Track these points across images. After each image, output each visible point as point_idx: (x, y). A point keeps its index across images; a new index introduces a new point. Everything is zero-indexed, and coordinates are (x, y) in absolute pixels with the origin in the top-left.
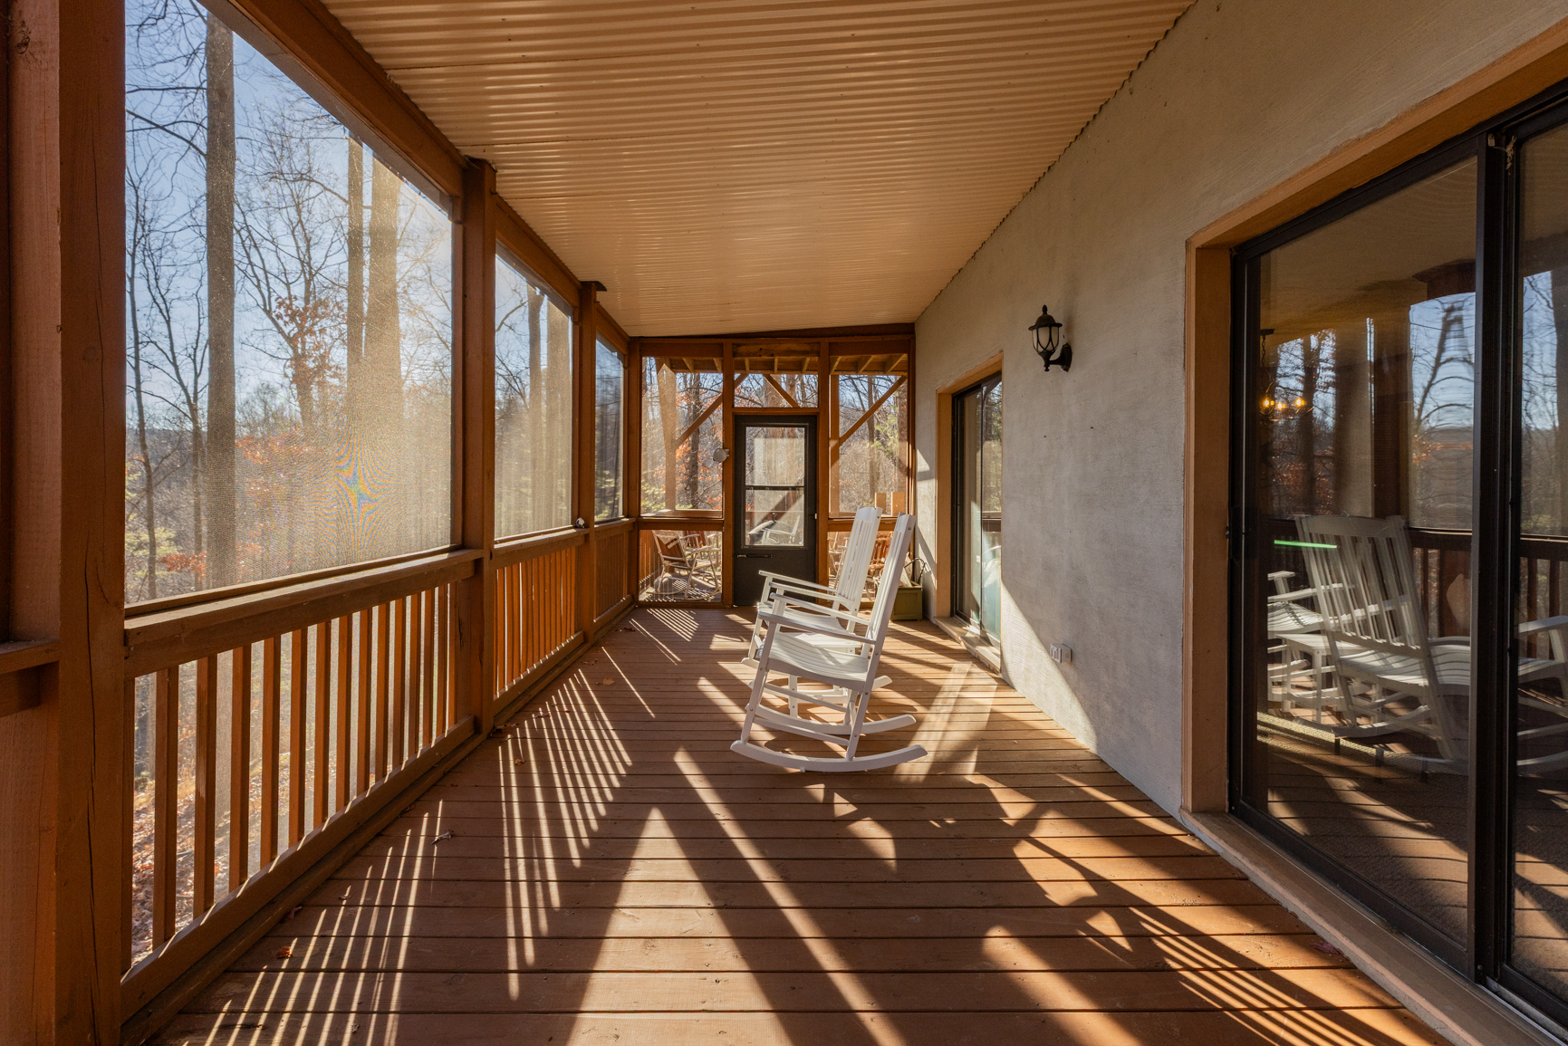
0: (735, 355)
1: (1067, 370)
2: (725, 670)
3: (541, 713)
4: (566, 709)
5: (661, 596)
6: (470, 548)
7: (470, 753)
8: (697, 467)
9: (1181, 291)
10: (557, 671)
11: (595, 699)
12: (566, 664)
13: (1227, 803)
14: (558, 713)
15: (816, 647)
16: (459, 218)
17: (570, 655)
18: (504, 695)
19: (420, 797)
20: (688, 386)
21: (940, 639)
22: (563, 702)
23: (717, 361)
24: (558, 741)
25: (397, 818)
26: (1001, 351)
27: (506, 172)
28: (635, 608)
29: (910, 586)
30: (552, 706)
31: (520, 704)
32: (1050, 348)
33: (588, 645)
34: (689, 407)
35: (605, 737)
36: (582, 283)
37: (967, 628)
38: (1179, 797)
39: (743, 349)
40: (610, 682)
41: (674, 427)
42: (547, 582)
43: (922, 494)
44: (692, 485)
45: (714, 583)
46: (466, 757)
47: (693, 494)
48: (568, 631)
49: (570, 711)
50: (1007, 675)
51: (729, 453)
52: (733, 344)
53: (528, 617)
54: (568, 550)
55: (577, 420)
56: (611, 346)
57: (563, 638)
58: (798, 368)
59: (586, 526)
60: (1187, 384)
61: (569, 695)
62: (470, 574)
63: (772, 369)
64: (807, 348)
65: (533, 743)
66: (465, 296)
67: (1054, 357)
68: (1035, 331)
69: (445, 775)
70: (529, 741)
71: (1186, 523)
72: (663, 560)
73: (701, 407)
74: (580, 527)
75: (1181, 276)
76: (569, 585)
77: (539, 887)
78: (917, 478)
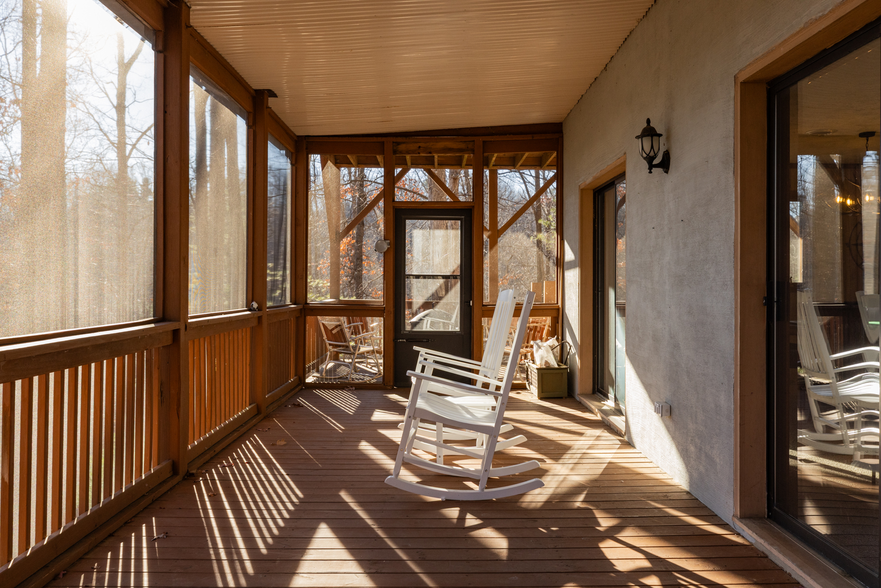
0: (395, 152)
1: (667, 172)
2: (383, 435)
3: (225, 464)
4: (245, 461)
5: (326, 379)
6: (170, 321)
7: (171, 489)
8: (362, 260)
9: (732, 115)
10: (236, 435)
11: (270, 455)
12: (244, 429)
13: (766, 510)
14: (240, 464)
15: (458, 405)
16: (160, 48)
17: (246, 423)
18: (194, 447)
19: (137, 514)
20: (353, 178)
21: (580, 412)
22: (243, 457)
23: (380, 158)
24: (241, 482)
25: (122, 526)
26: (625, 154)
27: (198, 7)
28: (302, 389)
29: (556, 366)
30: (234, 459)
31: (207, 457)
32: (652, 154)
33: (261, 416)
34: (354, 200)
35: (280, 479)
36: (256, 91)
37: (605, 403)
38: (732, 508)
39: (402, 147)
40: (283, 443)
41: (338, 220)
42: (227, 356)
43: (569, 282)
44: (357, 278)
45: (377, 369)
46: (168, 491)
47: (357, 288)
48: (244, 403)
49: (249, 463)
50: (630, 437)
51: (389, 244)
52: (393, 142)
53: (212, 384)
54: (244, 330)
55: (251, 214)
56: (280, 145)
57: (240, 409)
58: (457, 163)
59: (260, 309)
60: (736, 187)
61: (247, 452)
62: (170, 342)
63: (433, 164)
64: (462, 146)
65: (221, 483)
66: (165, 112)
67: (656, 161)
68: (640, 140)
69: (153, 502)
70: (218, 482)
71: (736, 294)
72: (328, 346)
73: (366, 199)
74: (254, 310)
75: (732, 103)
76: (244, 362)
77: (237, 564)
78: (565, 267)
